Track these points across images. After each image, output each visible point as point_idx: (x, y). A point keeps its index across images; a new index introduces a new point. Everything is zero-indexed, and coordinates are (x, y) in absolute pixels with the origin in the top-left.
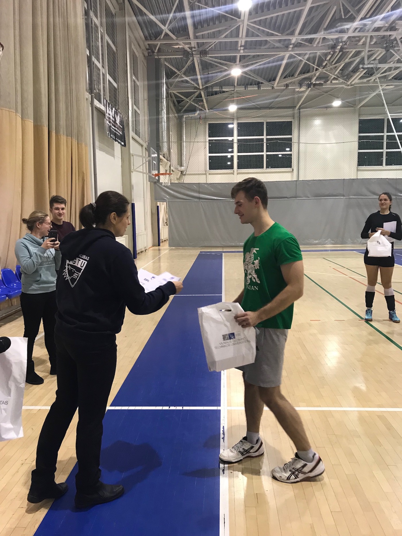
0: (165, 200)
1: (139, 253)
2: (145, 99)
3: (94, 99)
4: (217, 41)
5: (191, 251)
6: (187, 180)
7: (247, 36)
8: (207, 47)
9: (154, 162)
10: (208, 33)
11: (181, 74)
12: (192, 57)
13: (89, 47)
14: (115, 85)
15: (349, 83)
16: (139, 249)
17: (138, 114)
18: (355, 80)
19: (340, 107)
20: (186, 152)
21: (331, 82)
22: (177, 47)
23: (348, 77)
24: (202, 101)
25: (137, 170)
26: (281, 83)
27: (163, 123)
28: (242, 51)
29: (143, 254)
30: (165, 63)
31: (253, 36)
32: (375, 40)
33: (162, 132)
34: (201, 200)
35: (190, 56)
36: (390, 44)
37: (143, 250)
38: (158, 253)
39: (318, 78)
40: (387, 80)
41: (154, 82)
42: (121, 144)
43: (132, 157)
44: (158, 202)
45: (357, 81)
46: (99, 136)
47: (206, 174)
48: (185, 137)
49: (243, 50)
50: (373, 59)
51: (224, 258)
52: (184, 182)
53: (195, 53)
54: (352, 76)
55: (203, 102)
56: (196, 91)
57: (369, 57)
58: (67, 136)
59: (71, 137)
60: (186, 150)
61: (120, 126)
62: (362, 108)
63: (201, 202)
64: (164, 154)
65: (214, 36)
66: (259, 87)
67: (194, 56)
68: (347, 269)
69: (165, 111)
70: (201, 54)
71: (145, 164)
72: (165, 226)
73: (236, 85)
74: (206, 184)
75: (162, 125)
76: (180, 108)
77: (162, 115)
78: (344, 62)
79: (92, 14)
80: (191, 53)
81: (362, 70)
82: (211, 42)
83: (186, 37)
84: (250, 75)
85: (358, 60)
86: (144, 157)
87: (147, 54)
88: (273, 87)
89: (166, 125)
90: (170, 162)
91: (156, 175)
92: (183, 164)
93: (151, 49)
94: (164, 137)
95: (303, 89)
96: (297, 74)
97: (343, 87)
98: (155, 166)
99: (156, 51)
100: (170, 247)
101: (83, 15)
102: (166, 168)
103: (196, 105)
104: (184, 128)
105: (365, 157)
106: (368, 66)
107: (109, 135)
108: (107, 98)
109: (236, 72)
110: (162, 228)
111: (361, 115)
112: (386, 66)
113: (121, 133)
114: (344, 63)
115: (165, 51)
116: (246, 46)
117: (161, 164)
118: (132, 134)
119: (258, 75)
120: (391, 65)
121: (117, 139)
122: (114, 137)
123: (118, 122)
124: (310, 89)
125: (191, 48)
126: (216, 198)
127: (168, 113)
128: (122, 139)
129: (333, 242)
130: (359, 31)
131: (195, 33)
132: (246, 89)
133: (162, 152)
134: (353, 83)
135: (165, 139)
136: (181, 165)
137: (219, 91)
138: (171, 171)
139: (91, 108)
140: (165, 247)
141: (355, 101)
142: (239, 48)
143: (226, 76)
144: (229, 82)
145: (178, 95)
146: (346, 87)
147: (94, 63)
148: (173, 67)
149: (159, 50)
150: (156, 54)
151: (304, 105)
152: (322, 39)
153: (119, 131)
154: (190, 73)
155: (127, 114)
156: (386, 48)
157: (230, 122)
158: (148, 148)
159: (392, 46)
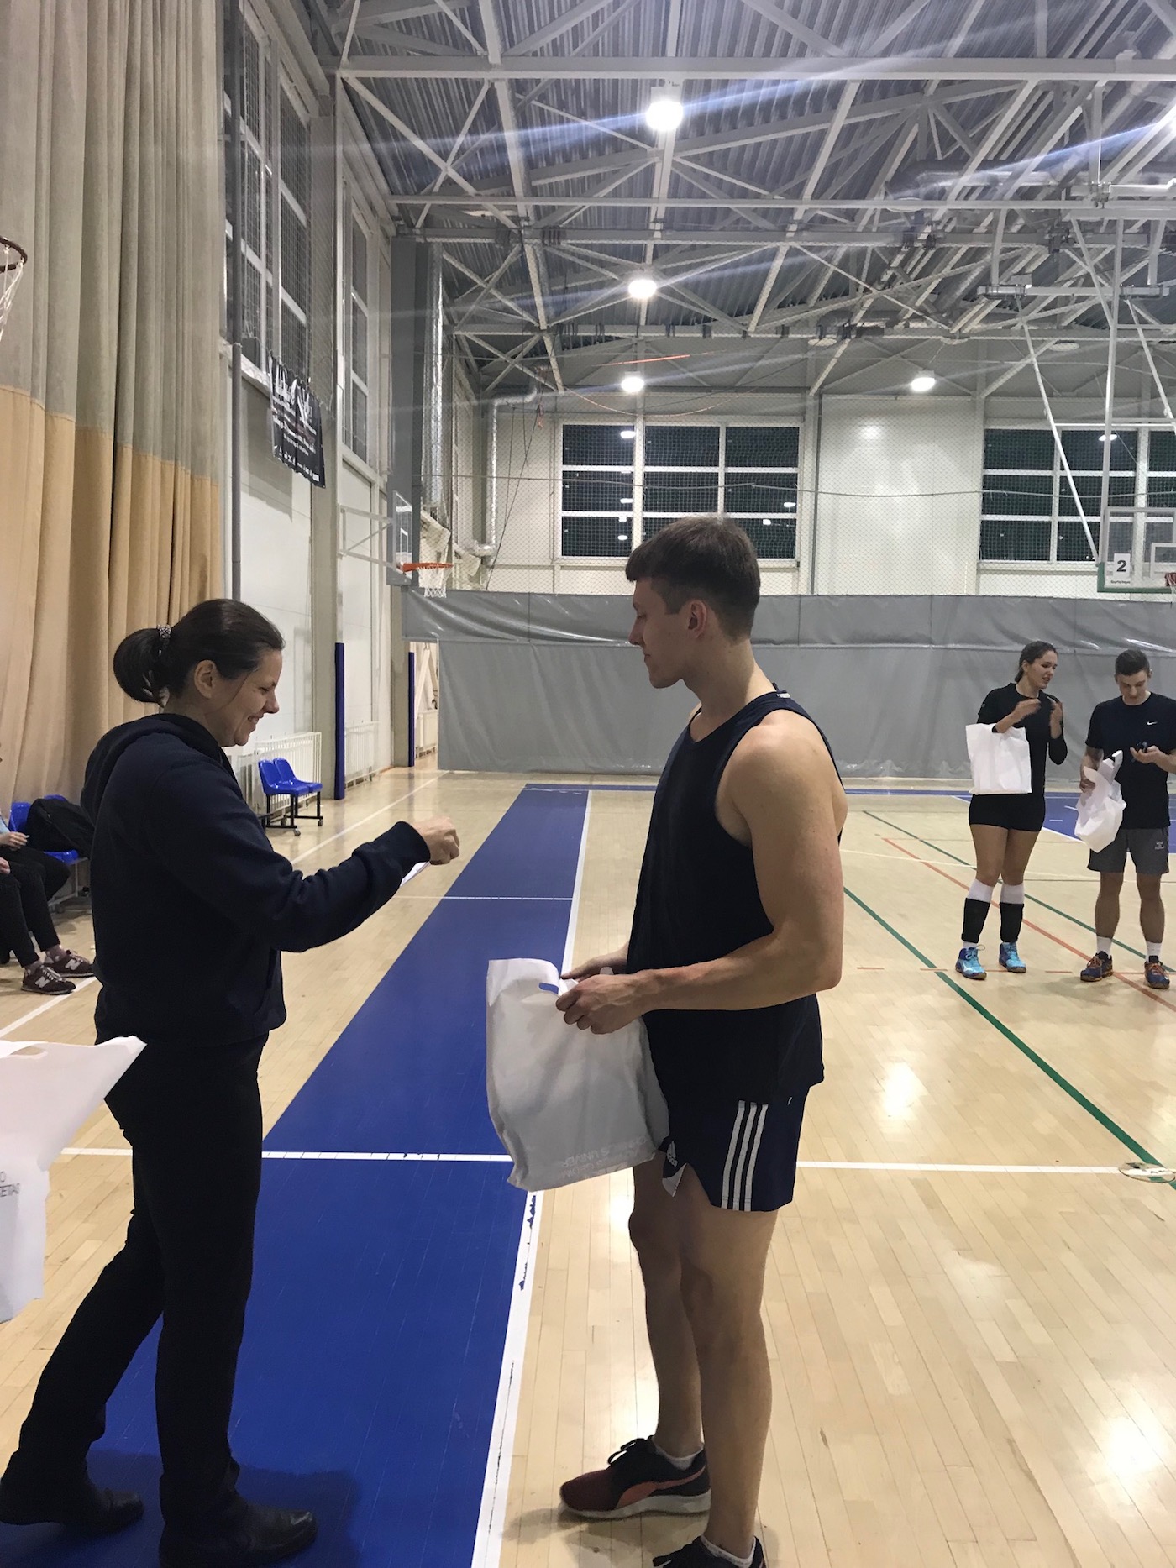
0: (434, 637)
1: (351, 784)
2: (385, 356)
3: (242, 355)
4: (588, 205)
5: (501, 783)
6: (499, 582)
7: (673, 193)
8: (560, 219)
9: (402, 531)
10: (567, 181)
11: (489, 285)
12: (517, 242)
13: (232, 218)
14: (301, 316)
15: (954, 330)
16: (352, 772)
17: (363, 396)
18: (973, 322)
19: (934, 393)
20: (497, 502)
21: (907, 326)
22: (478, 214)
23: (955, 313)
24: (548, 362)
25: (355, 551)
26: (767, 322)
27: (433, 422)
28: (657, 235)
29: (364, 786)
30: (445, 256)
31: (689, 196)
32: (1021, 222)
33: (430, 449)
34: (534, 641)
35: (512, 240)
36: (1060, 235)
37: (365, 775)
38: (407, 784)
39: (871, 314)
40: (1058, 328)
41: (411, 313)
42: (311, 479)
43: (341, 515)
44: (412, 643)
45: (976, 325)
46: (251, 456)
47: (552, 568)
48: (497, 460)
49: (661, 230)
50: (1017, 269)
51: (593, 805)
52: (489, 590)
53: (527, 233)
54: (963, 311)
55: (549, 364)
56: (529, 334)
57: (1005, 266)
58: (163, 457)
59: (176, 460)
60: (497, 498)
61: (311, 429)
62: (993, 399)
63: (535, 648)
64: (435, 509)
65: (580, 189)
66: (706, 331)
67: (526, 240)
68: (922, 841)
69: (440, 388)
70: (544, 236)
71: (377, 535)
72: (430, 711)
73: (643, 322)
74: (552, 596)
75: (430, 426)
76: (484, 378)
77: (430, 399)
78: (940, 274)
79: (244, 129)
80: (516, 232)
81: (985, 299)
82: (574, 207)
83: (504, 189)
84: (683, 299)
85: (977, 271)
86: (376, 517)
87: (392, 231)
88: (745, 333)
89: (440, 429)
90: (451, 531)
91: (407, 568)
92: (488, 537)
93: (405, 217)
94: (433, 462)
95: (828, 341)
96: (816, 298)
97: (939, 340)
98: (404, 542)
99: (419, 225)
100: (442, 769)
101: (221, 132)
102: (438, 547)
103: (527, 372)
104: (494, 435)
105: (1002, 535)
106: (999, 292)
107: (277, 455)
108: (278, 354)
109: (642, 289)
110: (421, 716)
111: (990, 417)
112: (1052, 293)
113: (312, 449)
114: (940, 277)
115: (444, 222)
116: (670, 222)
117: (425, 535)
118: (343, 450)
119: (704, 297)
120: (1065, 290)
121: (301, 467)
122: (292, 459)
123: (305, 416)
124: (847, 341)
125: (516, 219)
126: (575, 636)
127: (448, 397)
128: (316, 466)
129: (897, 769)
130: (980, 198)
131: (528, 179)
132: (671, 335)
133: (428, 501)
134: (966, 331)
135: (438, 468)
136: (483, 540)
137: (594, 337)
138: (454, 554)
139: (231, 380)
140: (428, 772)
141: (974, 378)
142: (652, 226)
143: (614, 297)
144: (624, 314)
145: (479, 343)
146: (947, 341)
147: (243, 257)
148: (467, 266)
149: (428, 222)
150: (418, 232)
151: (830, 386)
152: (878, 214)
153: (307, 444)
154: (514, 284)
155: (332, 396)
156: (1049, 244)
157: (623, 424)
158: (387, 490)
159: (1067, 239)
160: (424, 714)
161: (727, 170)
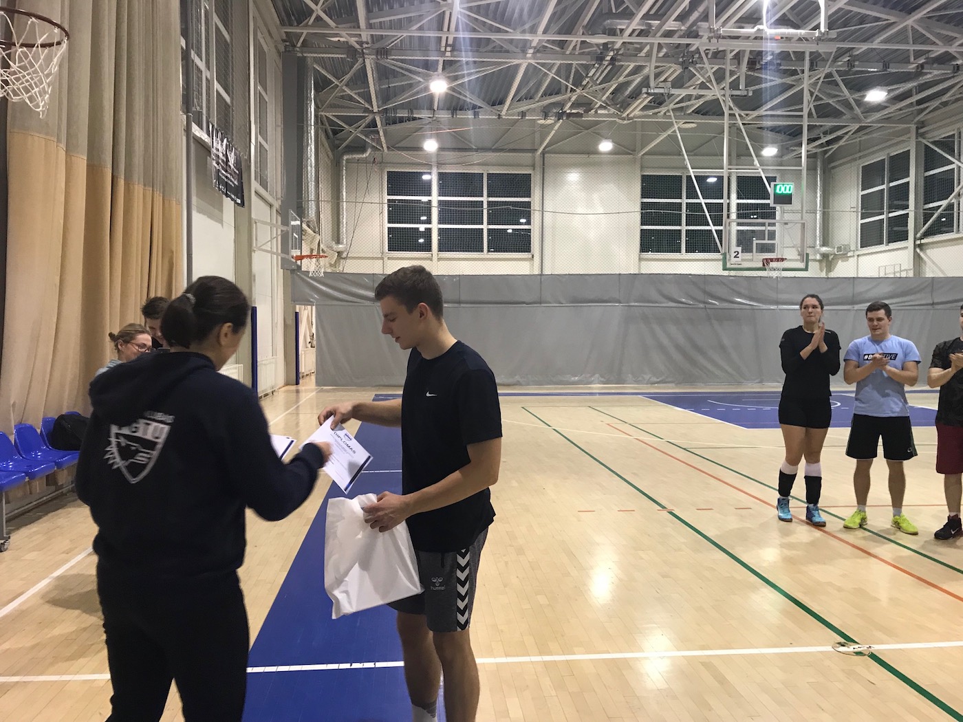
0: (311, 302)
2: (278, 126)
3: (193, 123)
4: (405, 35)
5: (358, 394)
6: (350, 267)
8: (387, 44)
9: (294, 234)
10: (391, 21)
11: (342, 84)
12: (361, 57)
13: (185, 33)
14: (228, 99)
15: (625, 115)
16: (262, 389)
17: (265, 151)
18: (635, 109)
19: (611, 153)
20: (346, 219)
21: (596, 112)
22: (336, 39)
23: (624, 105)
24: (378, 133)
25: (263, 247)
26: (513, 109)
27: (309, 168)
28: (448, 54)
29: (269, 399)
30: (315, 66)
32: (664, 50)
33: (308, 184)
35: (358, 56)
36: (688, 59)
37: (269, 391)
38: (295, 398)
39: (575, 105)
40: (684, 115)
42: (235, 202)
43: (254, 225)
44: (296, 306)
45: (637, 112)
46: (197, 187)
47: (382, 259)
48: (346, 193)
49: (450, 51)
50: (662, 79)
52: (345, 272)
53: (367, 52)
54: (629, 105)
55: (379, 135)
56: (366, 115)
57: (657, 76)
58: (145, 185)
59: (153, 187)
60: (347, 216)
61: (235, 170)
62: (647, 157)
64: (310, 223)
65: (399, 25)
66: (476, 115)
67: (366, 56)
68: (630, 424)
69: (313, 147)
70: (377, 54)
71: (275, 238)
72: (309, 349)
73: (436, 108)
75: (308, 170)
76: (337, 141)
77: (308, 153)
78: (616, 81)
80: (360, 51)
81: (645, 96)
82: (395, 36)
83: (352, 24)
84: (461, 94)
85: (638, 79)
86: (274, 226)
87: (282, 49)
88: (499, 115)
89: (314, 172)
90: (319, 236)
91: (296, 258)
92: (341, 240)
93: (290, 40)
94: (310, 192)
95: (549, 121)
96: (540, 95)
97: (615, 121)
98: (295, 242)
99: (299, 45)
100: (318, 386)
102: (313, 245)
103: (365, 139)
104: (345, 177)
105: (652, 238)
106: (655, 91)
107: (216, 186)
108: (214, 121)
109: (438, 87)
111: (645, 167)
112: (683, 93)
113: (236, 183)
114: (616, 83)
115: (315, 45)
116: (455, 46)
117: (305, 238)
118: (255, 185)
119: (473, 94)
120: (691, 91)
121: (229, 194)
122: (224, 189)
123: (231, 163)
124: (561, 121)
125: (361, 43)
127: (317, 151)
128: (239, 193)
129: (602, 379)
130: (639, 35)
131: (368, 19)
132: (455, 116)
133: (307, 217)
134: (631, 115)
135: (312, 196)
136: (338, 242)
137: (406, 117)
138: (321, 251)
139: (186, 138)
140: (309, 388)
141: (634, 144)
142: (442, 48)
143: (420, 92)
144: (424, 102)
145: (335, 120)
146: (620, 121)
147: (193, 61)
148: (328, 72)
149: (304, 44)
150: (298, 49)
151: (550, 148)
152: (579, 42)
153: (233, 180)
154: (356, 84)
155: (248, 150)
156: (682, 64)
157: (425, 171)
158: (281, 210)
159: (693, 61)
160: (304, 351)
161: (488, 15)
